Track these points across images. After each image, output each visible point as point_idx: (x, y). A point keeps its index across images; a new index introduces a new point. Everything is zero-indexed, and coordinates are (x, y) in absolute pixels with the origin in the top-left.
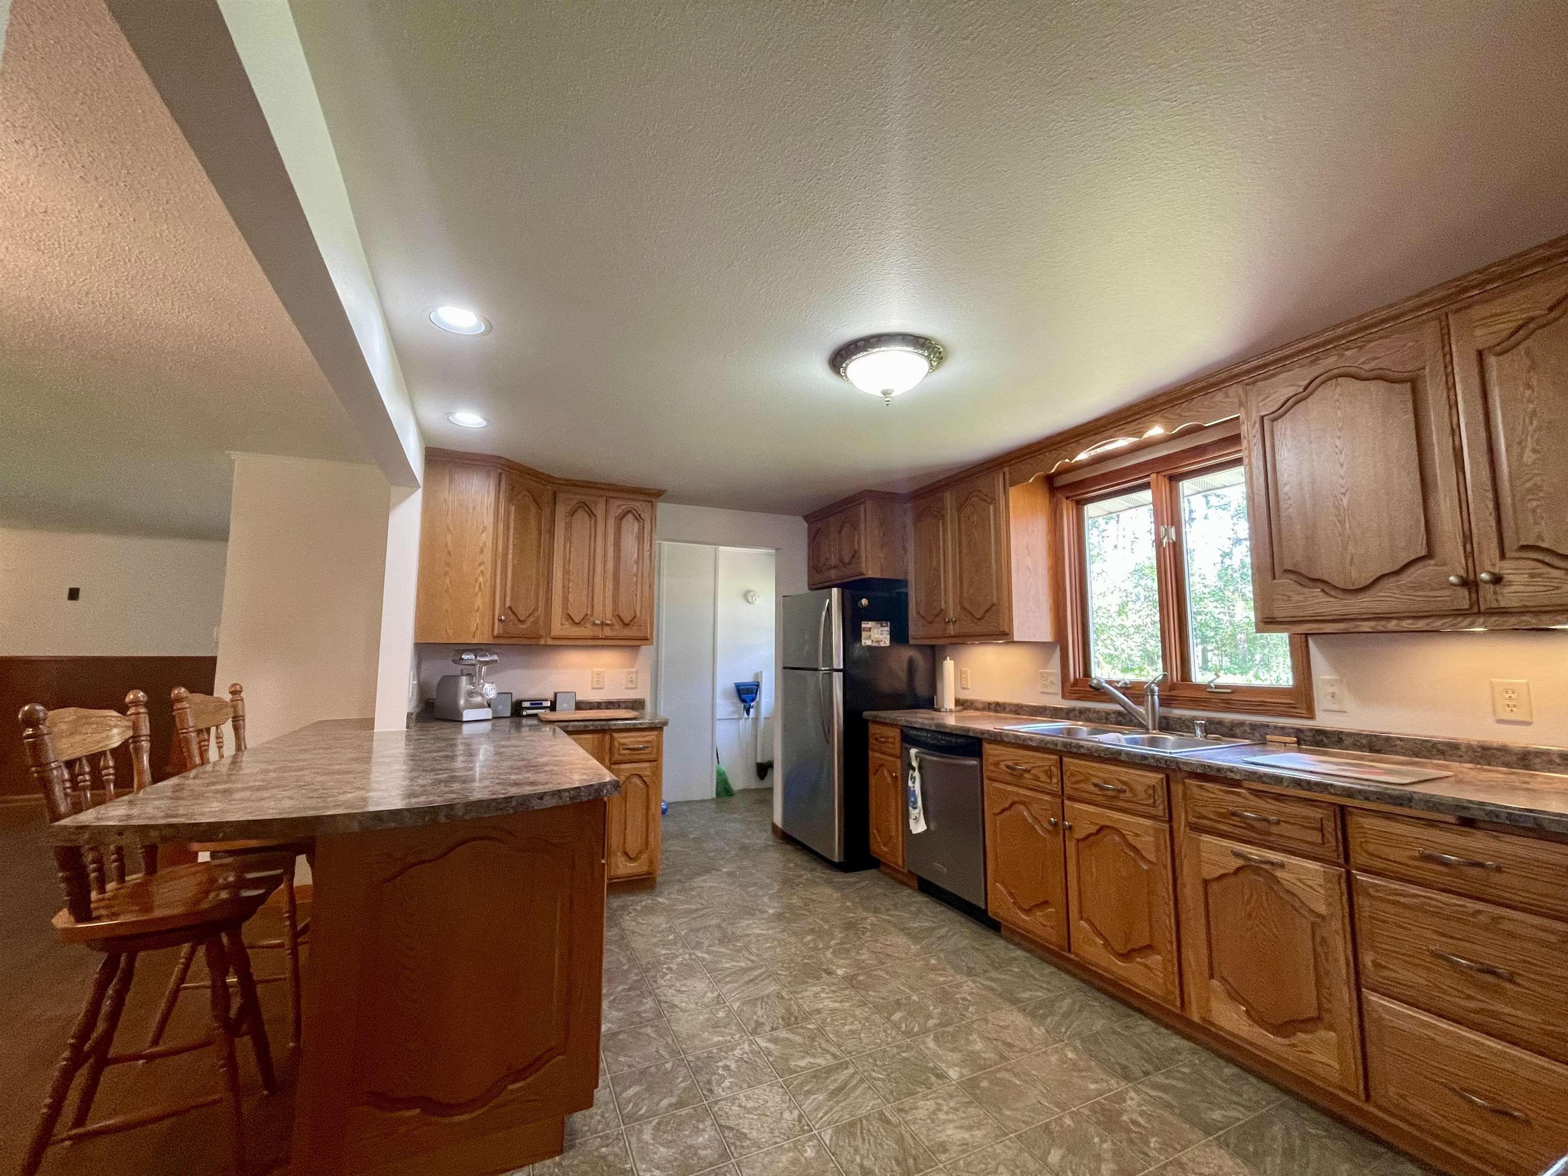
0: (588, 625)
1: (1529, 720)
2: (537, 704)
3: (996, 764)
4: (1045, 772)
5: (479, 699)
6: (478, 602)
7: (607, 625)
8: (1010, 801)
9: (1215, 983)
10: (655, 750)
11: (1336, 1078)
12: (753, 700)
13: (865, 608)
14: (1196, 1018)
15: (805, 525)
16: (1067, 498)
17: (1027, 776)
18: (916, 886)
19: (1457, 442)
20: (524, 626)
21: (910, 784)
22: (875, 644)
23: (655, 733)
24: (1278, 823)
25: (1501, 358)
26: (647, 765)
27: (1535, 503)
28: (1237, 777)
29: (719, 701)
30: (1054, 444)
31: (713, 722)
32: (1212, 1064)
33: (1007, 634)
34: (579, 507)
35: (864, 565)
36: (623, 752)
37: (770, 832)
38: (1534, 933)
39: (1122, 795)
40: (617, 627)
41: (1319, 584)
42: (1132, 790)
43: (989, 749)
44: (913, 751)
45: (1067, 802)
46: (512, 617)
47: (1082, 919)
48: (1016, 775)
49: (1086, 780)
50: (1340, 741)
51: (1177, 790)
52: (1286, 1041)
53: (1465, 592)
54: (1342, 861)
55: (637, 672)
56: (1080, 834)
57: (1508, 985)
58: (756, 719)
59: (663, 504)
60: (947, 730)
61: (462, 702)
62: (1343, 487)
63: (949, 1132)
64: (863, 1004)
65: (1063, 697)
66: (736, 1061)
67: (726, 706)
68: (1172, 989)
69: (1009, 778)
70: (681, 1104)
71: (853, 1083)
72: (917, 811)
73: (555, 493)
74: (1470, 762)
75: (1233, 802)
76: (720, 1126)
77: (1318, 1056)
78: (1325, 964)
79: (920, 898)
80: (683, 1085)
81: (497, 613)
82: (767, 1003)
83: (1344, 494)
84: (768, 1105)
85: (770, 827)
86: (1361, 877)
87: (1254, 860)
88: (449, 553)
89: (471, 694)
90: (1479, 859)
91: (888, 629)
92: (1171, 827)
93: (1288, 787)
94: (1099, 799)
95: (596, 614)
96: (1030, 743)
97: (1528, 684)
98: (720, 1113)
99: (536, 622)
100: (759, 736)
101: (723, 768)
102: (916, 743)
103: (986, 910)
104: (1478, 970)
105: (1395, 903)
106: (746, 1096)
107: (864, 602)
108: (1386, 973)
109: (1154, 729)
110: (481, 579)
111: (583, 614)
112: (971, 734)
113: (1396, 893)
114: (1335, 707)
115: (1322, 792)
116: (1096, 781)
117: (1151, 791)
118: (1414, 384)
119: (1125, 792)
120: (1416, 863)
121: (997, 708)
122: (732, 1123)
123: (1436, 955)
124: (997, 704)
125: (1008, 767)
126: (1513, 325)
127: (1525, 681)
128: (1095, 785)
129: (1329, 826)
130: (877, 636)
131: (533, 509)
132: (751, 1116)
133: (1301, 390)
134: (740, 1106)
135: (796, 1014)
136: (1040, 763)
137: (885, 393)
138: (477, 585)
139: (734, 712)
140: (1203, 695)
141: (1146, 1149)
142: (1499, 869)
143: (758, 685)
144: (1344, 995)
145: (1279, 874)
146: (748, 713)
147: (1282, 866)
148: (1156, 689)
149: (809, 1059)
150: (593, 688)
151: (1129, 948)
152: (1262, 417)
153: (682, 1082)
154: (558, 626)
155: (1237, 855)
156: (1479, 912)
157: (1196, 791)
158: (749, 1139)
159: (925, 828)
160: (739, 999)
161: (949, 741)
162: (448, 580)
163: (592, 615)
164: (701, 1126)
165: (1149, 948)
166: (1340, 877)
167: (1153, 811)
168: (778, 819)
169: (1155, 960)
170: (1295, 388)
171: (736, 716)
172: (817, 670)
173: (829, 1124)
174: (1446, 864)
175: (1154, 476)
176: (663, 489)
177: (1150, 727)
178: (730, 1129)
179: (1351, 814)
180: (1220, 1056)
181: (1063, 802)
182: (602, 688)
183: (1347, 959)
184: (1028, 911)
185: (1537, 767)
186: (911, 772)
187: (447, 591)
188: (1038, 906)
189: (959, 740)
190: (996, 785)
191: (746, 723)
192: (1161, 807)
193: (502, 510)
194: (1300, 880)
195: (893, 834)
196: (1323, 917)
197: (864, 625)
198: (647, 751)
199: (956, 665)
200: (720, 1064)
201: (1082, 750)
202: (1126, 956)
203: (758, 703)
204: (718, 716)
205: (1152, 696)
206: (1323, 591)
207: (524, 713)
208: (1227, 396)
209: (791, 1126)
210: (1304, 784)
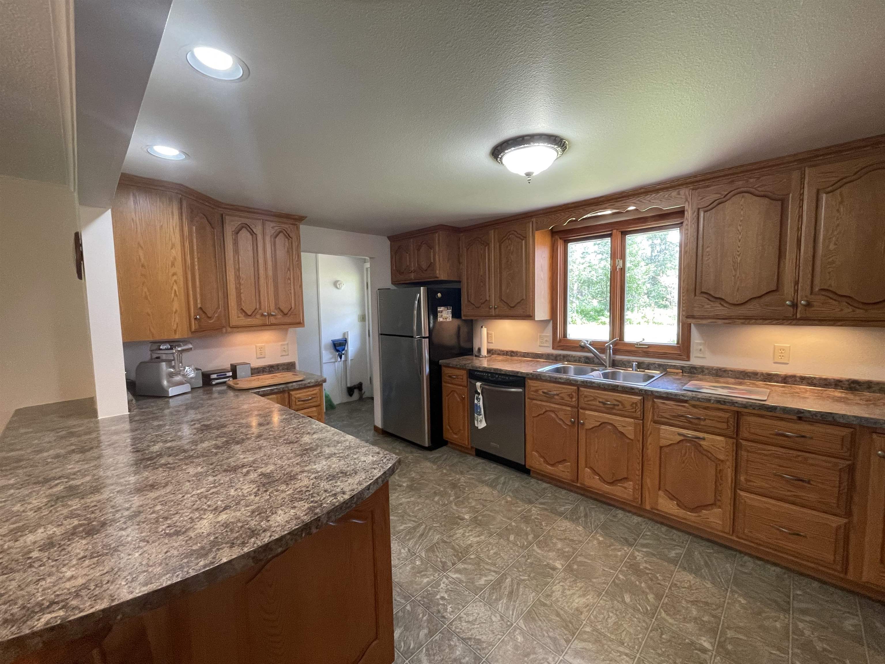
0: (258, 316)
1: (788, 362)
2: (221, 373)
3: (536, 391)
4: (569, 395)
5: (178, 378)
6: (176, 306)
7: (272, 315)
8: (544, 410)
9: (661, 493)
10: (319, 399)
11: (720, 528)
12: (344, 350)
13: (439, 299)
14: (648, 508)
15: (388, 243)
16: (560, 238)
17: (556, 397)
18: (474, 453)
19: (799, 235)
20: (212, 321)
21: (476, 402)
22: (445, 320)
23: (318, 388)
24: (705, 419)
25: (828, 195)
26: (314, 409)
27: (831, 269)
28: (686, 399)
29: (324, 352)
30: (569, 208)
31: (321, 365)
32: (656, 527)
33: (531, 317)
34: (243, 227)
35: (437, 272)
36: (298, 403)
37: (373, 432)
38: (825, 464)
39: (616, 407)
40: (279, 316)
41: (718, 300)
42: (623, 405)
43: (530, 383)
44: (478, 384)
45: (581, 411)
46: (203, 315)
47: (586, 467)
48: (549, 397)
49: (595, 399)
50: (703, 371)
51: (648, 405)
52: (696, 514)
53: (791, 309)
54: (735, 436)
55: (288, 344)
56: (588, 426)
57: (806, 485)
58: (346, 361)
59: (305, 226)
60: (503, 373)
61: (165, 383)
62: (738, 251)
63: (577, 601)
64: (491, 535)
65: (553, 348)
66: (446, 592)
67: (327, 355)
68: (637, 496)
69: (545, 399)
70: (431, 633)
71: (515, 587)
72: (481, 416)
73: (222, 215)
74: (761, 381)
75: (681, 410)
76: (463, 639)
77: (712, 520)
78: (720, 481)
79: (479, 460)
80: (425, 618)
81: (192, 314)
82: (439, 548)
83: (739, 255)
84: (480, 616)
85: (373, 427)
86: (744, 443)
87: (688, 437)
88: (143, 266)
89: (171, 375)
90: (803, 434)
91: (451, 311)
92: (643, 422)
93: (713, 403)
94: (602, 409)
95: (263, 307)
96: (560, 380)
97: (790, 346)
98: (457, 630)
99: (219, 318)
100: (348, 371)
101: (328, 393)
102: (479, 379)
103: (525, 465)
104: (796, 480)
105: (760, 454)
106: (465, 614)
107: (439, 295)
108: (752, 484)
109: (610, 367)
110: (175, 287)
111: (254, 309)
112: (519, 375)
113: (759, 449)
114: (701, 355)
115: (731, 406)
116: (601, 400)
117: (634, 405)
118: (783, 202)
119: (618, 405)
120: (773, 436)
121: (512, 354)
122: (469, 635)
123: (775, 475)
124: (512, 352)
125: (543, 392)
126: (836, 179)
127: (789, 345)
128: (600, 402)
129: (731, 421)
130: (445, 315)
131: (208, 228)
132: (476, 626)
133: (723, 197)
134: (466, 622)
135: (460, 551)
136: (566, 391)
137: (528, 174)
138: (173, 292)
139: (331, 358)
140: (633, 349)
141: (658, 582)
142: (811, 438)
143: (346, 341)
144: (728, 493)
145: (702, 443)
146: (341, 358)
147: (704, 439)
148: (611, 346)
149: (484, 578)
150: (258, 358)
151: (614, 479)
152: (699, 209)
153: (423, 616)
154: (235, 317)
155: (680, 434)
156: (799, 456)
157: (660, 405)
158: (483, 642)
159: (486, 425)
160: (422, 549)
161: (504, 379)
162: (145, 290)
163: (260, 308)
164: (452, 643)
165: (626, 479)
166: (733, 443)
167: (634, 415)
168: (378, 422)
169: (630, 485)
170: (719, 195)
171: (333, 360)
172: (412, 337)
173: (518, 618)
174: (787, 436)
175: (615, 231)
176: (303, 215)
177: (608, 366)
178: (470, 639)
179: (743, 415)
180: (657, 522)
181: (578, 411)
182: (264, 357)
183: (732, 479)
184: (552, 465)
185: (790, 382)
186: (476, 395)
187: (146, 298)
188: (559, 462)
189: (511, 378)
190: (535, 402)
191: (339, 364)
192: (639, 413)
193: (186, 229)
194: (713, 445)
195: (461, 428)
196: (722, 461)
197: (439, 309)
198: (314, 400)
199: (487, 330)
200: (438, 597)
201: (594, 385)
202: (611, 483)
203: (347, 351)
204: (324, 361)
205: (610, 350)
206: (720, 304)
207: (214, 383)
208: (679, 194)
209: (500, 625)
210: (722, 402)
